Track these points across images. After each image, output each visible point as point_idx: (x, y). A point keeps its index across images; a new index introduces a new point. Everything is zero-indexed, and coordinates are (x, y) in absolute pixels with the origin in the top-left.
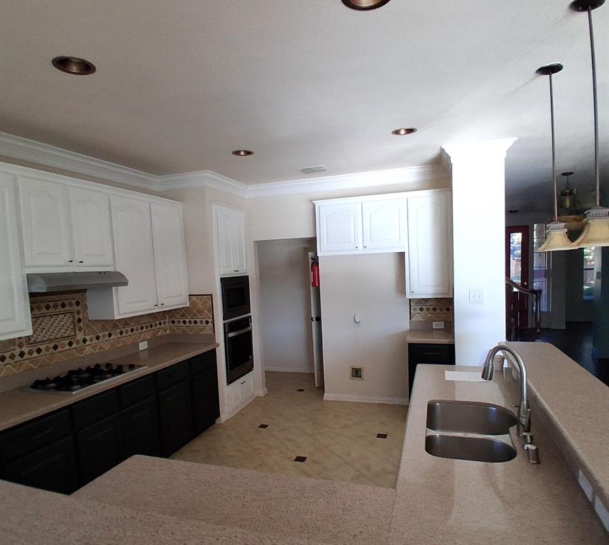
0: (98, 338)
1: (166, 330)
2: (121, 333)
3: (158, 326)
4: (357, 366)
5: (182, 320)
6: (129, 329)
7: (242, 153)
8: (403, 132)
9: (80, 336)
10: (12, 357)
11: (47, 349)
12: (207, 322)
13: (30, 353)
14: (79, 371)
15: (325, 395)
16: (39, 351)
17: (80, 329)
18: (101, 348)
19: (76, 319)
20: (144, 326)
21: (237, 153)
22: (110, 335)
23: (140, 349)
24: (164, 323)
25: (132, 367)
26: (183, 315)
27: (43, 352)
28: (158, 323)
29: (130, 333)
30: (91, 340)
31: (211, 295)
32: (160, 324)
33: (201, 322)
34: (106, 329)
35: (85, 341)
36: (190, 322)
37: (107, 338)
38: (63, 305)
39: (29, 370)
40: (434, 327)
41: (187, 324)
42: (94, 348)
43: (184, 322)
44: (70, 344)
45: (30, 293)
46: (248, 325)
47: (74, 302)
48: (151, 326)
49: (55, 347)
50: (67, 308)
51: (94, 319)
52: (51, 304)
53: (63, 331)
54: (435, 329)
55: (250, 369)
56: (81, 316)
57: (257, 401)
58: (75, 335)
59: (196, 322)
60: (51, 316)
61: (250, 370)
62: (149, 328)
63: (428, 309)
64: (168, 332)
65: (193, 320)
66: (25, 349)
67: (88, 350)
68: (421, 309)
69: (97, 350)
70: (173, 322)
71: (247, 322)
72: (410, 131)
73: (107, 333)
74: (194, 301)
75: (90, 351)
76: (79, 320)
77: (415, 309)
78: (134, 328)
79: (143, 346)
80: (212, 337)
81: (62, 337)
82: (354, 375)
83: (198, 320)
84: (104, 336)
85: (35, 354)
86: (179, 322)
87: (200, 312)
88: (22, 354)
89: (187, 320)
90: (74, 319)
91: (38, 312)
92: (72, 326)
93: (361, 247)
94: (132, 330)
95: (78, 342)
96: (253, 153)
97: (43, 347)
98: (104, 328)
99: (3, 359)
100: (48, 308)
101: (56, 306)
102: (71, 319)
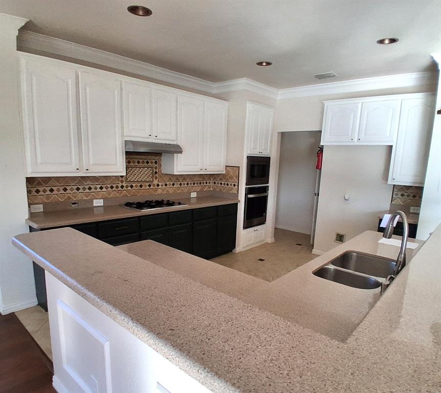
0: (166, 185)
1: (210, 187)
2: (181, 184)
3: (205, 184)
4: (341, 233)
5: (220, 182)
6: (186, 183)
7: (264, 64)
8: (387, 42)
9: (156, 182)
10: (117, 187)
11: (136, 186)
12: (234, 185)
13: (127, 187)
14: (151, 202)
15: (313, 250)
16: (132, 186)
17: (156, 178)
18: (167, 191)
19: (154, 172)
20: (196, 182)
21: (260, 64)
22: (173, 185)
23: (191, 197)
24: (209, 183)
25: (180, 204)
26: (221, 179)
27: (134, 188)
28: (205, 182)
29: (186, 185)
30: (162, 186)
31: (239, 167)
32: (206, 183)
33: (231, 185)
34: (172, 181)
35: (158, 185)
36: (224, 184)
37: (172, 186)
38: (147, 163)
39: (126, 196)
40: (411, 212)
41: (223, 185)
42: (163, 190)
43: (221, 184)
44: (150, 186)
45: (126, 152)
46: (266, 192)
47: (154, 161)
48: (200, 183)
49: (141, 186)
50: (149, 164)
51: (165, 173)
52: (141, 161)
53: (146, 177)
54: (412, 213)
55: (263, 222)
56: (157, 170)
57: (266, 245)
58: (153, 181)
59: (228, 185)
60: (140, 168)
61: (263, 224)
62: (199, 185)
63: (408, 196)
64: (211, 189)
65: (226, 183)
66: (124, 184)
67: (160, 191)
68: (402, 195)
69: (165, 192)
70: (215, 183)
71: (265, 189)
72: (393, 41)
73: (172, 183)
74: (228, 171)
75: (161, 192)
76: (156, 173)
77: (397, 195)
78: (189, 183)
79: (194, 195)
80: (237, 195)
81: (146, 181)
82: (339, 239)
83: (229, 183)
84: (170, 184)
85: (129, 188)
86: (218, 183)
87: (231, 178)
88: (122, 187)
89: (223, 183)
90: (153, 172)
91: (133, 165)
92: (151, 176)
93: (356, 139)
94: (188, 184)
95: (154, 185)
96: (271, 64)
97: (134, 185)
98: (170, 180)
99: (112, 187)
100: (139, 162)
101: (143, 162)
102: (151, 171)
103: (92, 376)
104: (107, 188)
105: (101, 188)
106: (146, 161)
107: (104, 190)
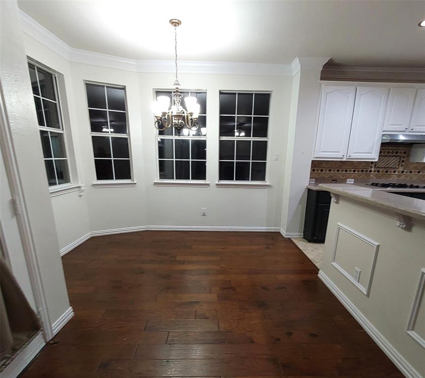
0: (411, 172)
9: (401, 169)
10: (367, 171)
11: (382, 171)
13: (375, 171)
16: (378, 171)
17: (402, 166)
18: (411, 177)
19: (402, 160)
22: (419, 172)
30: (407, 172)
34: (417, 168)
35: (403, 172)
37: (417, 173)
38: (397, 152)
39: (372, 178)
42: (407, 177)
44: (395, 172)
45: (382, 143)
47: (403, 151)
49: (387, 172)
53: (393, 165)
56: (405, 159)
58: (399, 168)
60: (389, 157)
66: (373, 169)
67: (403, 177)
81: (392, 168)
84: (415, 172)
88: (371, 171)
91: (383, 154)
92: (398, 164)
95: (399, 172)
99: (362, 171)
100: (389, 152)
101: (393, 152)
102: (399, 160)
103: (356, 268)
104: (358, 171)
105: (354, 171)
106: (395, 151)
107: (356, 172)
